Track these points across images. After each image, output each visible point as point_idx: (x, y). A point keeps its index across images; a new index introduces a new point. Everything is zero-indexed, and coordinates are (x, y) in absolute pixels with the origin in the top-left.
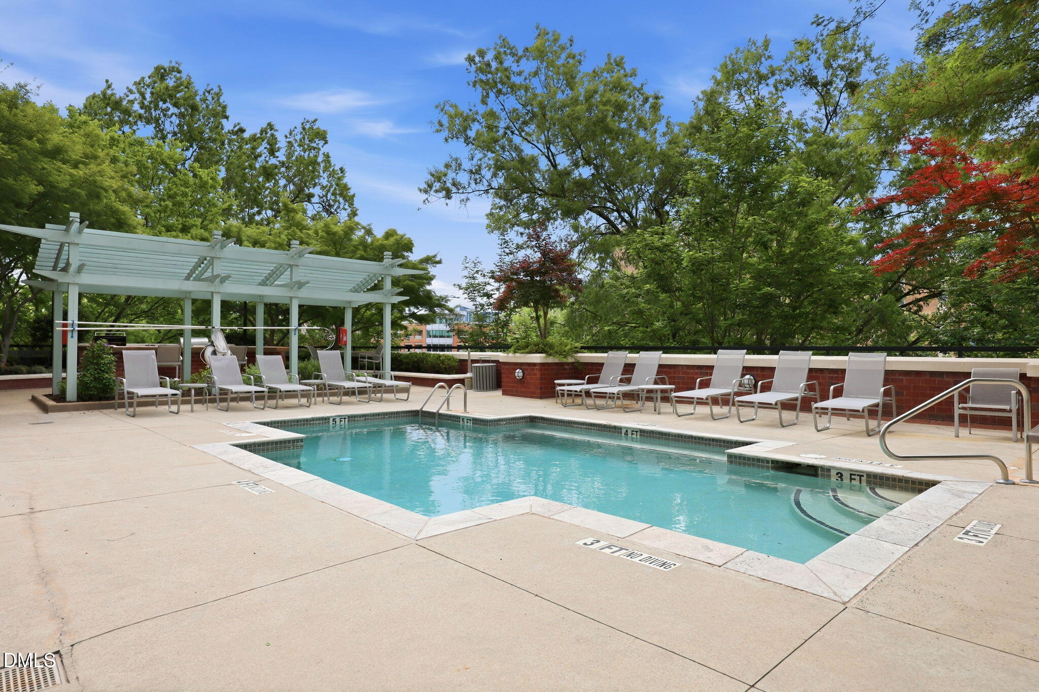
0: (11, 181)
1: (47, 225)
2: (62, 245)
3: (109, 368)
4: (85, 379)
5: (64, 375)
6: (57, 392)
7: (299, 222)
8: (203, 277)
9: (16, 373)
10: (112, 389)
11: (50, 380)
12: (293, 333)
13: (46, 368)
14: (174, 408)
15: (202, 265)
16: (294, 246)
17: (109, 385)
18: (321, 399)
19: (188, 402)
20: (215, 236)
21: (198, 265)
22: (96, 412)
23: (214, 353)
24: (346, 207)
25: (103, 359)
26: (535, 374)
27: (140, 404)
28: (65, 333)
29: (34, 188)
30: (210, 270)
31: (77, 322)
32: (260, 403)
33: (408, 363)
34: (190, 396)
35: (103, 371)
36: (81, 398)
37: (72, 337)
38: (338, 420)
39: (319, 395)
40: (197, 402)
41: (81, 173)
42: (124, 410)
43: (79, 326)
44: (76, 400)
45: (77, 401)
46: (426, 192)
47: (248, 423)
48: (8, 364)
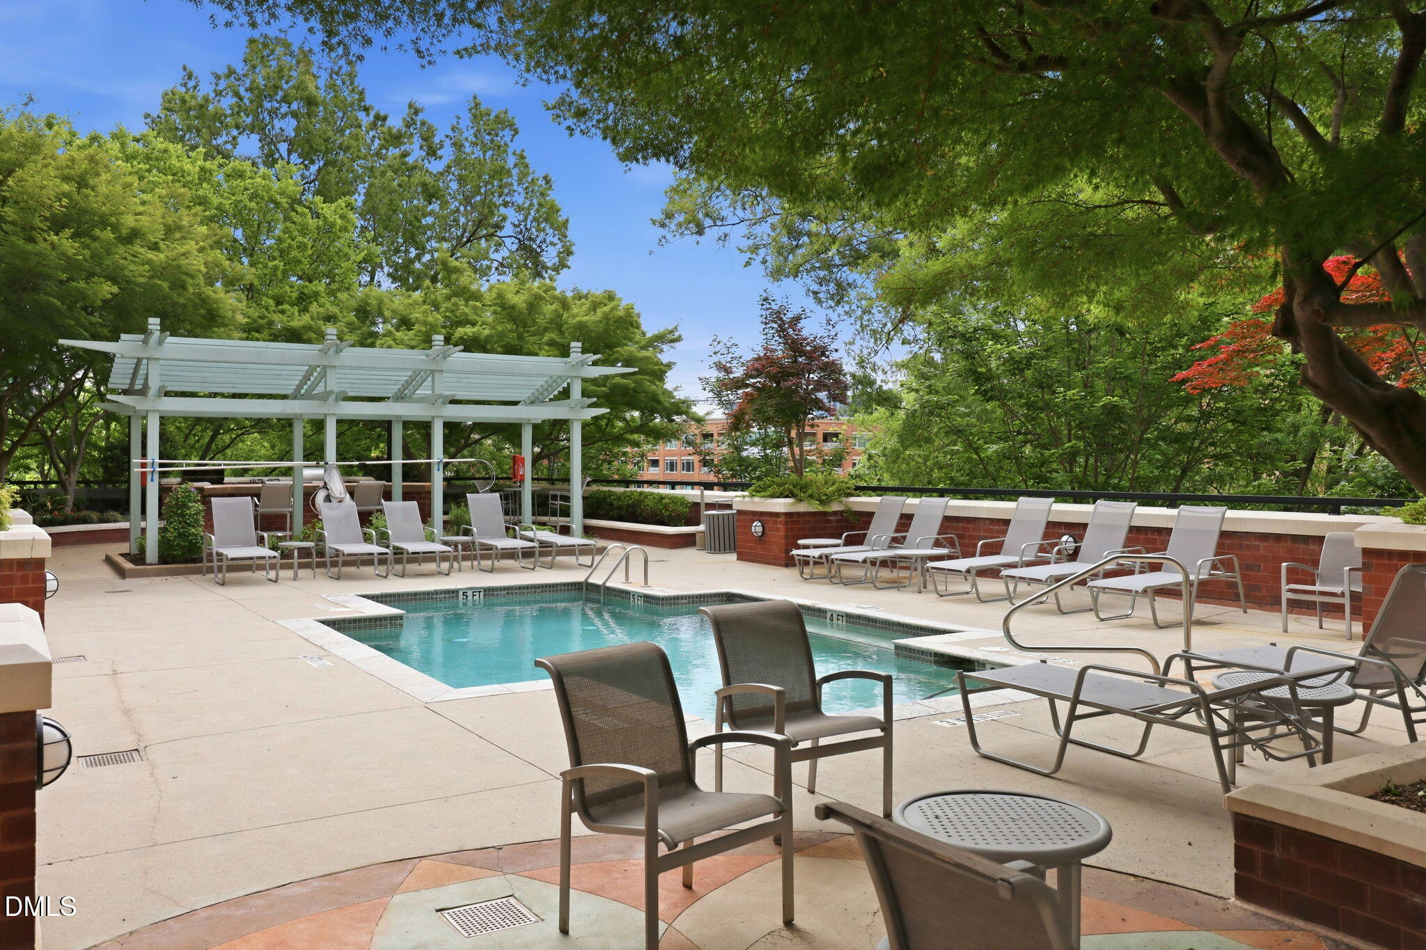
0: (82, 284)
1: (123, 336)
2: (139, 361)
3: (197, 521)
4: (169, 535)
5: (143, 524)
6: (135, 551)
7: (464, 288)
8: (314, 392)
9: (85, 522)
10: (200, 548)
11: (127, 531)
12: (436, 468)
13: (122, 514)
14: (272, 574)
15: (312, 378)
16: (436, 343)
17: (195, 544)
18: (468, 563)
19: (290, 567)
20: (328, 337)
21: (306, 378)
22: (181, 578)
23: (328, 499)
24: (555, 240)
25: (189, 508)
26: (777, 529)
27: (231, 569)
28: (144, 475)
29: (108, 289)
30: (322, 384)
31: (158, 461)
32: (382, 570)
33: (620, 508)
34: (293, 558)
35: (189, 525)
36: (163, 559)
37: (152, 480)
38: (470, 593)
39: (465, 558)
40: (301, 566)
41: (162, 256)
42: (212, 576)
43: (161, 465)
44: (156, 562)
45: (159, 564)
46: (663, 226)
47: (351, 595)
48: (75, 509)
